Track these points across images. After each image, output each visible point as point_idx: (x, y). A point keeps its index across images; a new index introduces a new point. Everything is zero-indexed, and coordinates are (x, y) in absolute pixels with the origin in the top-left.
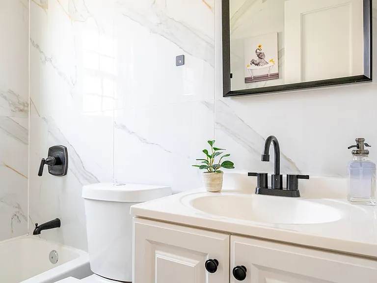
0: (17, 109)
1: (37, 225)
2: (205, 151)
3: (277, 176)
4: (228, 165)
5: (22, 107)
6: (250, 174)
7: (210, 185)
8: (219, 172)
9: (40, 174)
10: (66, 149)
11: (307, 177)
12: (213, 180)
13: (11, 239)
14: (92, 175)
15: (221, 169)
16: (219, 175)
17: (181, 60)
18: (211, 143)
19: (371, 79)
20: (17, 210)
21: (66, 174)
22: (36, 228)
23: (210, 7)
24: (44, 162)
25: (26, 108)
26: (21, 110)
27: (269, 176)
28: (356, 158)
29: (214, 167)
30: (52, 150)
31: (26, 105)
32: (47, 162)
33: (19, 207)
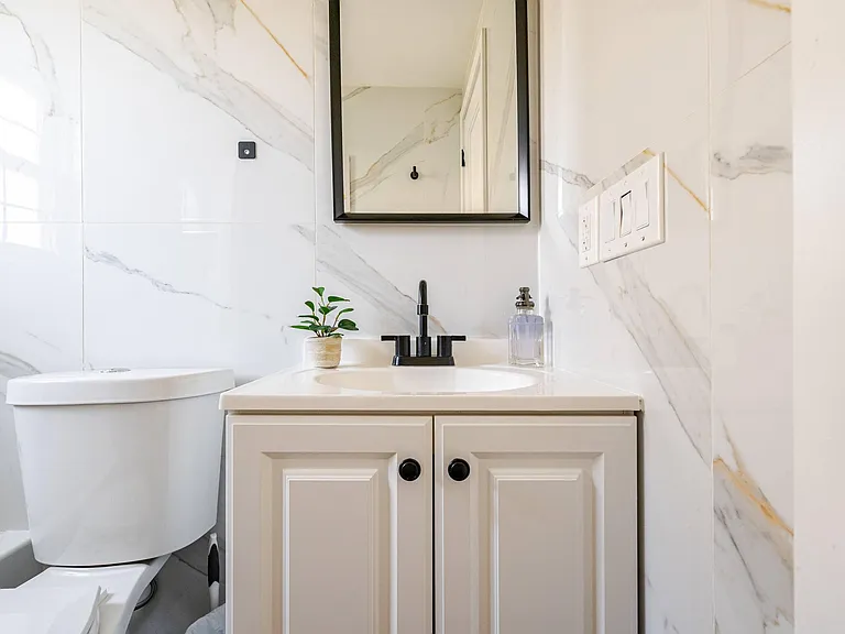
2: (310, 304)
3: (424, 339)
4: (348, 325)
6: (384, 338)
7: (326, 357)
8: (338, 335)
11: (463, 338)
12: (329, 348)
15: (339, 331)
16: (336, 341)
17: (247, 150)
18: (319, 291)
19: (529, 219)
23: (305, 75)
27: (413, 340)
28: (521, 312)
29: (326, 329)
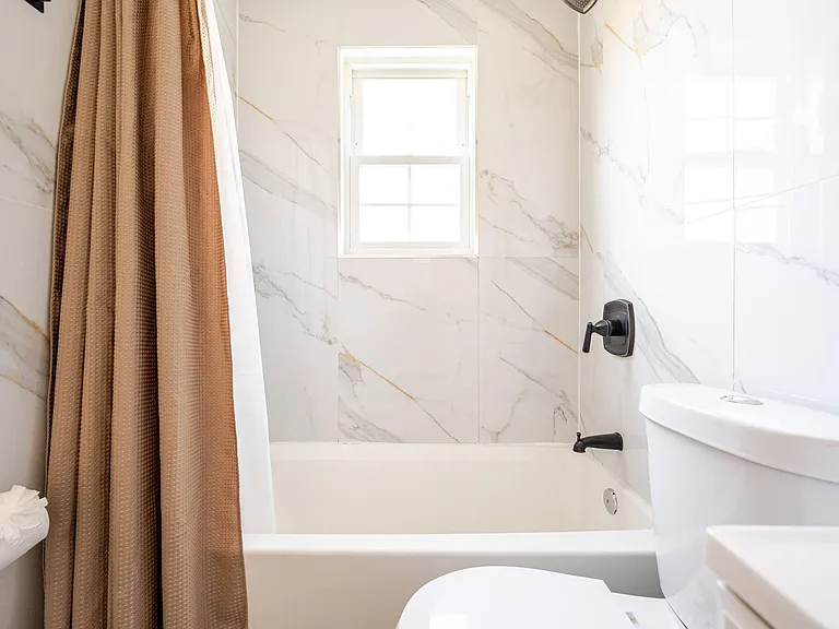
0: (561, 245)
1: (579, 435)
5: (568, 241)
9: (586, 349)
10: (631, 306)
13: (552, 444)
14: (681, 362)
20: (561, 401)
21: (630, 353)
22: (579, 440)
24: (591, 329)
25: (574, 242)
26: (568, 246)
30: (609, 308)
31: (575, 237)
32: (598, 330)
33: (564, 396)
